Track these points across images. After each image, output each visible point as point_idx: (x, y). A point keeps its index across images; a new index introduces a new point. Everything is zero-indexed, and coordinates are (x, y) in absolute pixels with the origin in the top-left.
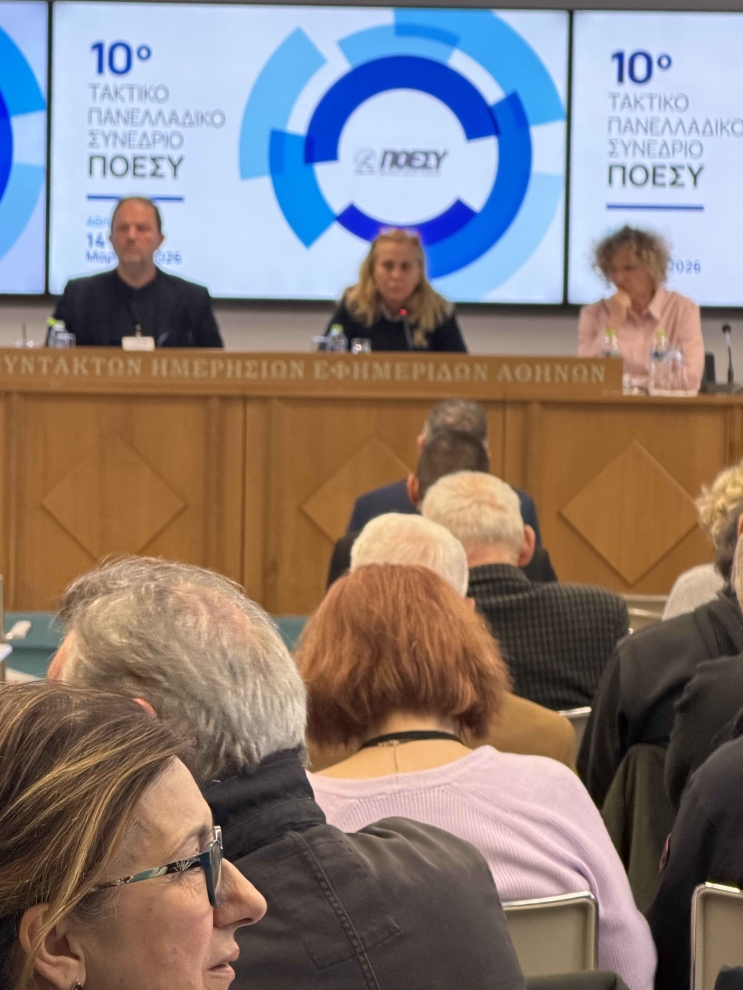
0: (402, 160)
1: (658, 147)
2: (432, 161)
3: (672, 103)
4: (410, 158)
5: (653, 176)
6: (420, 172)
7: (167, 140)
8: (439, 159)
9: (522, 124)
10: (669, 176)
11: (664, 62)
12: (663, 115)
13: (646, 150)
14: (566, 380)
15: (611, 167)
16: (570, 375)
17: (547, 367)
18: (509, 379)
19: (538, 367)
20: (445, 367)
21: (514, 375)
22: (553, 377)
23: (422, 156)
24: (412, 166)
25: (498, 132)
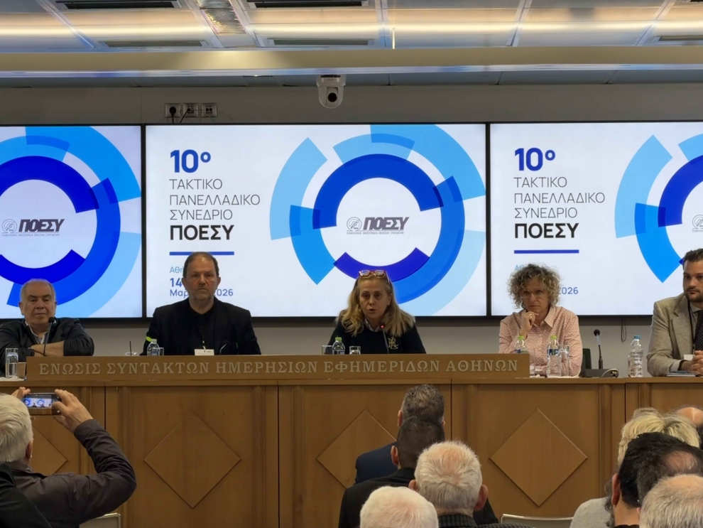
0: (377, 224)
1: (547, 212)
2: (398, 225)
3: (556, 182)
4: (384, 222)
5: (545, 231)
6: (390, 231)
8: (402, 223)
9: (458, 198)
10: (555, 231)
12: (554, 189)
13: (539, 214)
14: (491, 369)
15: (517, 225)
16: (494, 367)
17: (479, 362)
18: (454, 370)
19: (473, 362)
20: (411, 363)
21: (456, 367)
22: (483, 367)
23: (391, 221)
24: (385, 228)
25: (441, 204)
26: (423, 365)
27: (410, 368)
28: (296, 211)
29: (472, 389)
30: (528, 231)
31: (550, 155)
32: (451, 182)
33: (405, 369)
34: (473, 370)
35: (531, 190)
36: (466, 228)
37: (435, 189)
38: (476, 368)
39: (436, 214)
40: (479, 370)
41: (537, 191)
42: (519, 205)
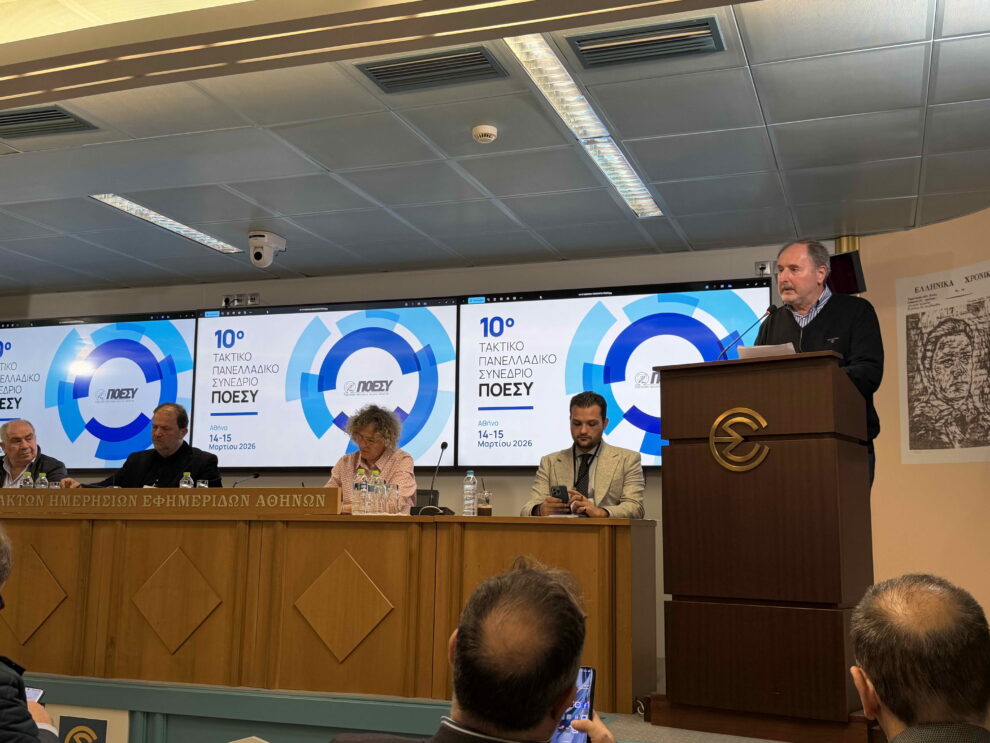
0: (368, 386)
1: (507, 372)
2: (385, 387)
3: (514, 346)
4: (373, 384)
5: (504, 390)
6: (378, 393)
7: (250, 381)
9: (433, 362)
10: (513, 389)
12: (510, 353)
13: (500, 375)
14: (299, 504)
15: (481, 385)
16: (302, 502)
17: (288, 496)
18: (264, 505)
19: (282, 496)
20: (223, 497)
21: (266, 501)
22: (291, 503)
23: (379, 384)
24: (374, 390)
25: (419, 369)
26: (234, 499)
27: (222, 503)
28: (305, 377)
29: (280, 526)
30: (490, 391)
31: (510, 323)
32: (428, 349)
34: (282, 505)
35: (492, 354)
36: (439, 388)
37: (415, 355)
38: (285, 503)
39: (415, 376)
40: (288, 505)
41: (499, 355)
42: (483, 367)
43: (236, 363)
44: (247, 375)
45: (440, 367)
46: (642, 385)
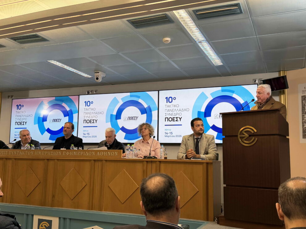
0: (131, 118)
1: (174, 114)
2: (136, 118)
3: (176, 106)
4: (132, 118)
5: (173, 119)
7: (95, 117)
8: (137, 118)
9: (151, 111)
10: (176, 119)
11: (175, 99)
12: (174, 108)
13: (172, 115)
14: (110, 155)
15: (166, 118)
17: (106, 152)
19: (104, 152)
20: (87, 152)
21: (100, 154)
22: (107, 155)
23: (134, 118)
24: (132, 119)
25: (146, 113)
26: (90, 153)
27: (87, 154)
28: (112, 115)
29: (104, 161)
30: (168, 120)
33: (85, 154)
35: (169, 108)
36: (153, 119)
37: (145, 109)
38: (105, 154)
39: (145, 115)
41: (171, 108)
42: (166, 112)
43: (91, 111)
44: (94, 115)
45: (153, 112)
46: (216, 118)
